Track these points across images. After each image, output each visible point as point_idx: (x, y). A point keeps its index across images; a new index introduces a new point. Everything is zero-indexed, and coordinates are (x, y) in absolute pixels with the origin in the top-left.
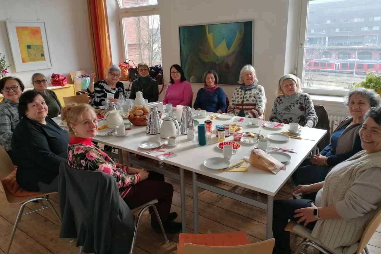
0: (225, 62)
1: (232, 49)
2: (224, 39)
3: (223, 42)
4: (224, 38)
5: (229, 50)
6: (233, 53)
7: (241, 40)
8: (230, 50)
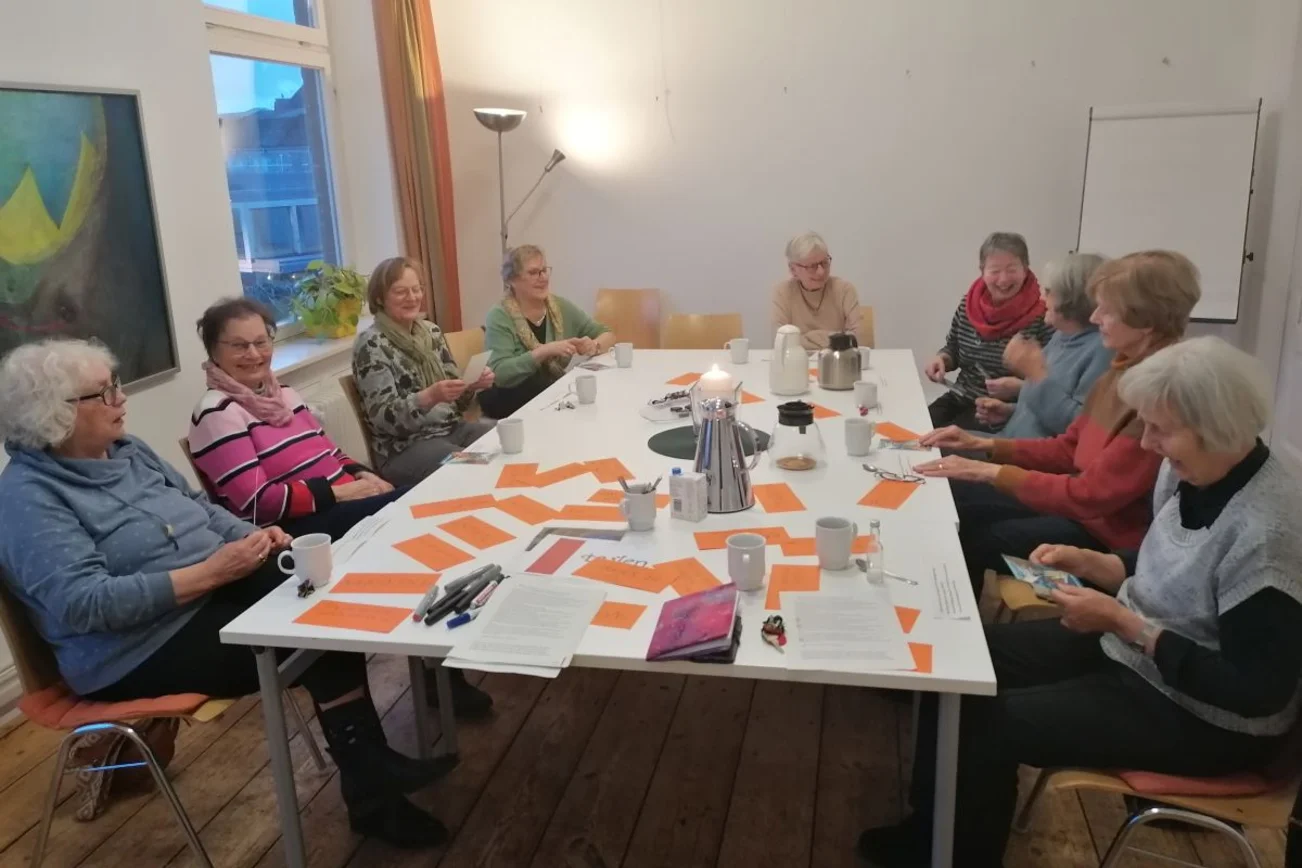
0: (53, 286)
1: (74, 216)
2: (29, 172)
3: (23, 183)
4: (25, 166)
5: (59, 227)
6: (80, 235)
7: (101, 178)
8: (63, 225)
